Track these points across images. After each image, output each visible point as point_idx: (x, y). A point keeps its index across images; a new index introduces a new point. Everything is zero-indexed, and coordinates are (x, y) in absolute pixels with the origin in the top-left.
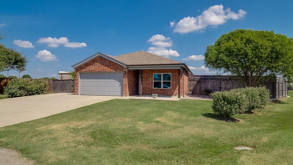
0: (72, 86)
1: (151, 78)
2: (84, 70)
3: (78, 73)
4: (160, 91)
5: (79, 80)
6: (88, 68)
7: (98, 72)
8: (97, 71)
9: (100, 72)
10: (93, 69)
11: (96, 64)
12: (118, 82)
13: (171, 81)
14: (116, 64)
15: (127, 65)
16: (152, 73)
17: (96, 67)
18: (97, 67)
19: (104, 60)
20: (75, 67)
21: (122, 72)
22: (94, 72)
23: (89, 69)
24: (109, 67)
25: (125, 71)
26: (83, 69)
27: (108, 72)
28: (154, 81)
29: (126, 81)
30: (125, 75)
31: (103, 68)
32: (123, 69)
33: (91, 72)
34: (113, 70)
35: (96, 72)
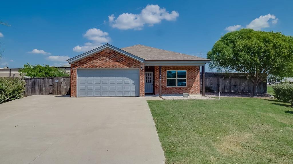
0: (51, 86)
1: (165, 76)
2: (85, 65)
3: (76, 70)
4: (175, 89)
5: (77, 78)
6: (91, 62)
7: (106, 68)
8: (104, 66)
9: (109, 68)
10: (97, 64)
11: (102, 58)
12: (131, 81)
13: (186, 79)
14: (130, 59)
15: (145, 61)
16: (165, 70)
17: (102, 62)
18: (104, 62)
19: (114, 53)
20: (71, 62)
21: (138, 68)
22: (99, 68)
23: (92, 64)
24: (120, 63)
25: (142, 68)
26: (83, 64)
27: (119, 68)
28: (167, 79)
29: (142, 79)
30: (141, 72)
31: (112, 63)
32: (139, 64)
33: (96, 68)
34: (126, 66)
35: (102, 68)
